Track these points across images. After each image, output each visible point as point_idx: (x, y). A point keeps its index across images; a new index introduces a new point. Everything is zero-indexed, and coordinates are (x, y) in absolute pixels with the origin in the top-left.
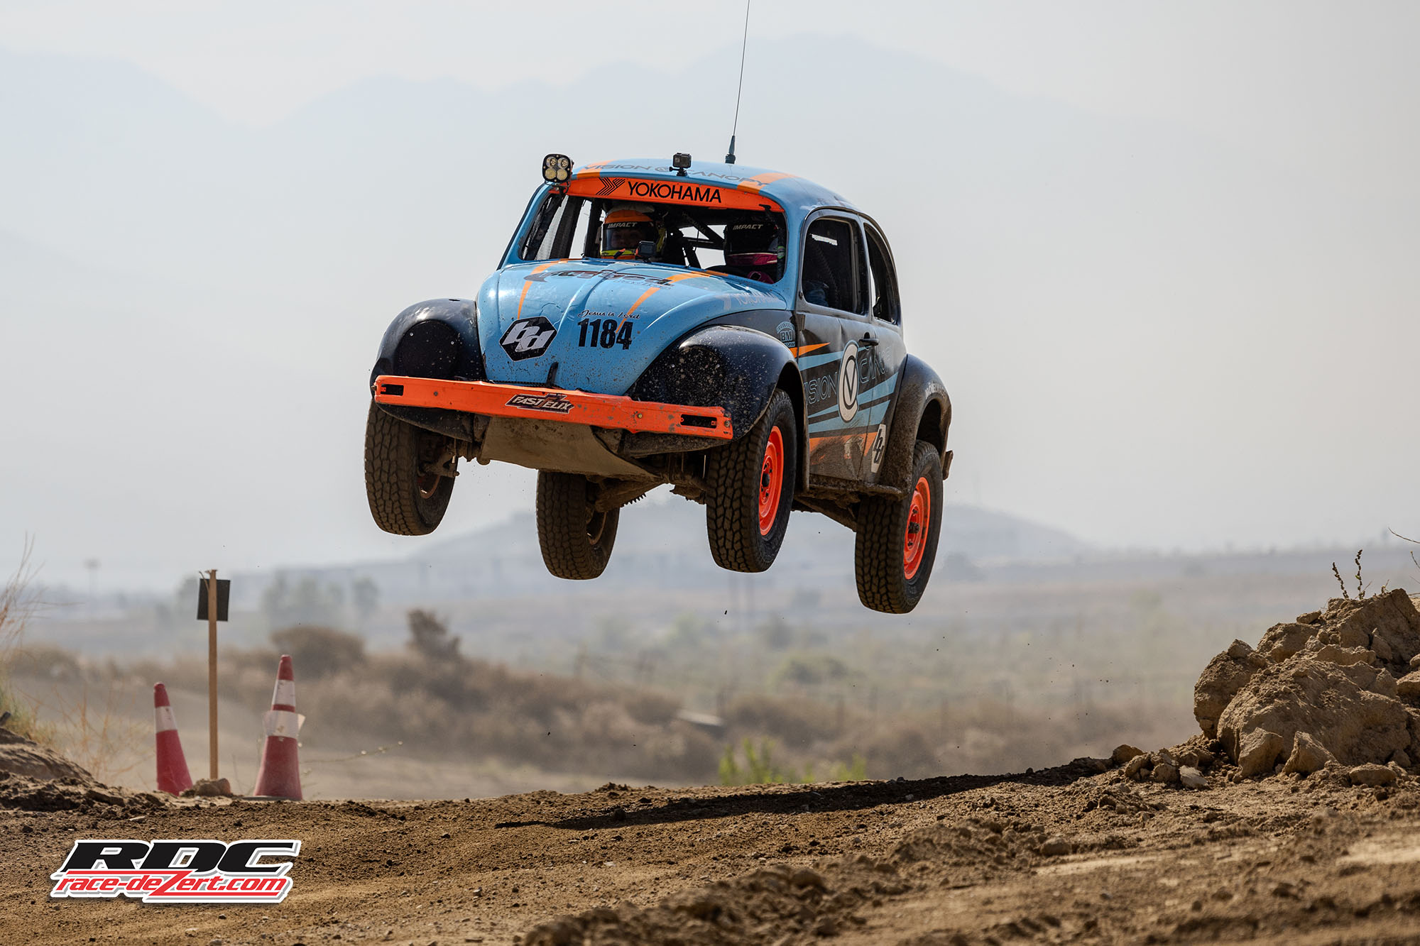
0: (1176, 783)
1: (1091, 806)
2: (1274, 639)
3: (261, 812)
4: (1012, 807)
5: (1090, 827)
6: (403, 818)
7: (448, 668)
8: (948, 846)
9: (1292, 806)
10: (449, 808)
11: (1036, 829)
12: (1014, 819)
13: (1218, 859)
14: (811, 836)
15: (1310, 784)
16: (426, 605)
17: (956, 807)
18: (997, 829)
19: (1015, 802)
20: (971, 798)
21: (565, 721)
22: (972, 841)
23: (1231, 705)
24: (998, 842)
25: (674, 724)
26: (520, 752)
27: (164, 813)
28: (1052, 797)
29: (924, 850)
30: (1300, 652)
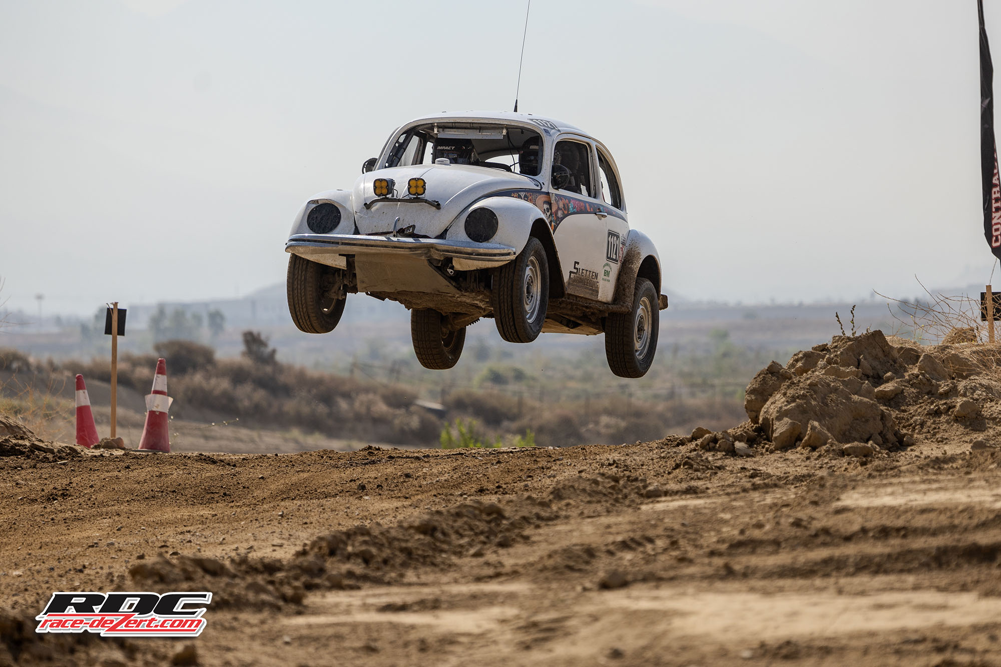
0: (732, 452)
1: (677, 466)
2: (797, 361)
3: (143, 460)
4: (626, 466)
5: (676, 480)
6: (234, 466)
7: (269, 369)
8: (584, 490)
9: (806, 468)
10: (265, 460)
11: (642, 480)
12: (627, 473)
13: (758, 502)
14: (497, 482)
15: (817, 454)
16: (255, 329)
17: (590, 465)
18: (616, 480)
19: (628, 462)
20: (601, 459)
21: (343, 405)
22: (600, 488)
23: (768, 403)
24: (617, 488)
25: (413, 408)
26: (312, 424)
27: (80, 459)
28: (652, 460)
29: (569, 492)
30: (813, 370)
